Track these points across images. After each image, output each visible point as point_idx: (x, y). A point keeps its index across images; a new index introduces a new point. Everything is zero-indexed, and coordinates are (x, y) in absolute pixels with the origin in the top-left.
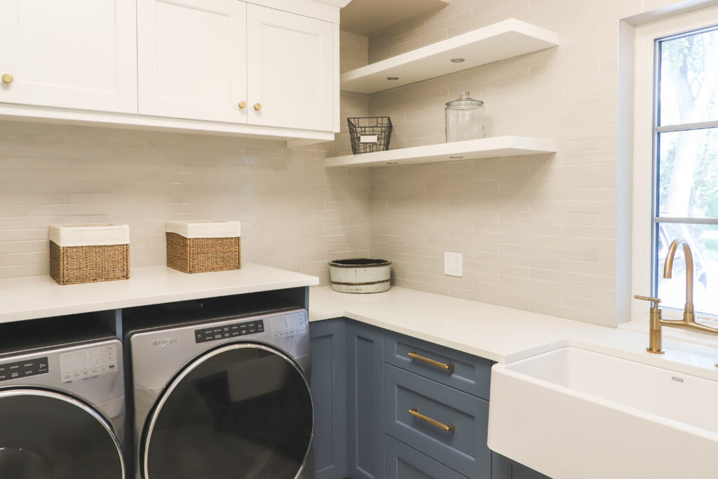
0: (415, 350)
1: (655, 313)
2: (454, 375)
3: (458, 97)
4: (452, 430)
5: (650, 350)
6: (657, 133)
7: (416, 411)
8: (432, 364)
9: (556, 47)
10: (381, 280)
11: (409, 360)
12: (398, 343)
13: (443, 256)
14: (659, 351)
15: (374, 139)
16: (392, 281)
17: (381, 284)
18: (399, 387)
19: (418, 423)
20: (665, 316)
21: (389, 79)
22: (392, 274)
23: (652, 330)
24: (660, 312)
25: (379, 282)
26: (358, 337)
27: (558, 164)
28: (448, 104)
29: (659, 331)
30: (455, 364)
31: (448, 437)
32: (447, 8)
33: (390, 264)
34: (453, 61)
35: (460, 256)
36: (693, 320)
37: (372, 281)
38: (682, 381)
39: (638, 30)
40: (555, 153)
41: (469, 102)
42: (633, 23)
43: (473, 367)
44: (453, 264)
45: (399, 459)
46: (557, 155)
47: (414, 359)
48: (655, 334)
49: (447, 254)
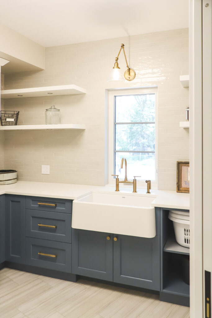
0: (40, 202)
1: (117, 180)
2: (57, 208)
3: (50, 107)
4: (56, 227)
5: (116, 190)
6: (115, 125)
7: (40, 224)
8: (48, 205)
9: (85, 94)
10: (14, 178)
11: (38, 206)
12: (32, 200)
13: (41, 167)
14: (118, 190)
15: (12, 120)
16: (17, 179)
17: (13, 180)
18: (33, 217)
19: (41, 229)
20: (120, 180)
21: (18, 95)
22: (18, 176)
23: (116, 185)
24: (118, 179)
25: (14, 179)
26: (12, 201)
27: (86, 134)
28: (47, 110)
29: (118, 185)
30: (57, 204)
31: (54, 230)
32: (43, 71)
33: (17, 171)
34: (48, 93)
35: (49, 166)
36: (127, 180)
37: (10, 179)
38: (125, 198)
39: (110, 92)
40: (85, 129)
41: (55, 110)
42: (108, 90)
43: (64, 203)
44: (46, 169)
45: (32, 245)
46: (86, 130)
47: (40, 205)
48: (117, 186)
49: (43, 166)
